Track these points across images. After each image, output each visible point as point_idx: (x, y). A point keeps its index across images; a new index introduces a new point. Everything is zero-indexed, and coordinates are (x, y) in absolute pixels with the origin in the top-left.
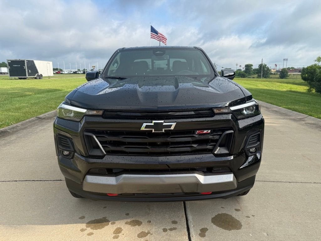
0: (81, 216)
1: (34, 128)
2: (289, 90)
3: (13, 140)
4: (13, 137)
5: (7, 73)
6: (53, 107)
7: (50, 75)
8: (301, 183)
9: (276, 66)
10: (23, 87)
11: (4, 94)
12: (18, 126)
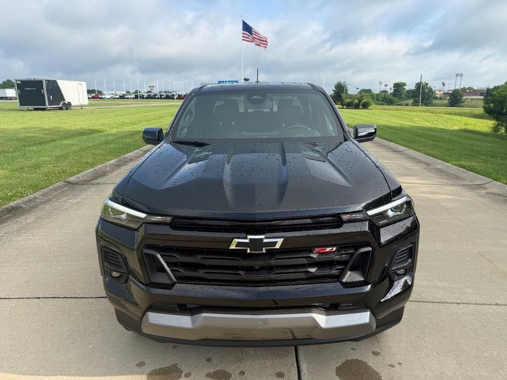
0: (139, 362)
1: (62, 200)
2: (463, 127)
3: (30, 224)
4: (31, 218)
5: (16, 99)
6: (90, 163)
7: (82, 103)
8: (475, 305)
9: (444, 85)
10: (42, 126)
11: (12, 140)
12: (36, 198)
